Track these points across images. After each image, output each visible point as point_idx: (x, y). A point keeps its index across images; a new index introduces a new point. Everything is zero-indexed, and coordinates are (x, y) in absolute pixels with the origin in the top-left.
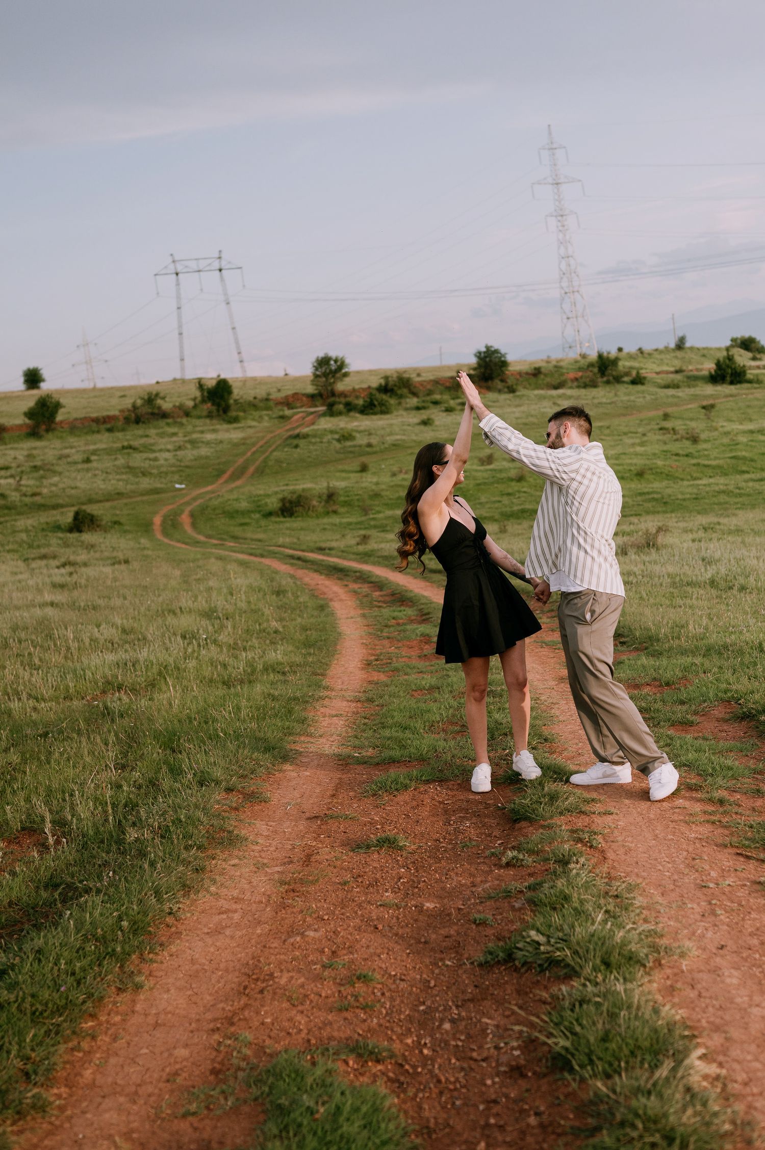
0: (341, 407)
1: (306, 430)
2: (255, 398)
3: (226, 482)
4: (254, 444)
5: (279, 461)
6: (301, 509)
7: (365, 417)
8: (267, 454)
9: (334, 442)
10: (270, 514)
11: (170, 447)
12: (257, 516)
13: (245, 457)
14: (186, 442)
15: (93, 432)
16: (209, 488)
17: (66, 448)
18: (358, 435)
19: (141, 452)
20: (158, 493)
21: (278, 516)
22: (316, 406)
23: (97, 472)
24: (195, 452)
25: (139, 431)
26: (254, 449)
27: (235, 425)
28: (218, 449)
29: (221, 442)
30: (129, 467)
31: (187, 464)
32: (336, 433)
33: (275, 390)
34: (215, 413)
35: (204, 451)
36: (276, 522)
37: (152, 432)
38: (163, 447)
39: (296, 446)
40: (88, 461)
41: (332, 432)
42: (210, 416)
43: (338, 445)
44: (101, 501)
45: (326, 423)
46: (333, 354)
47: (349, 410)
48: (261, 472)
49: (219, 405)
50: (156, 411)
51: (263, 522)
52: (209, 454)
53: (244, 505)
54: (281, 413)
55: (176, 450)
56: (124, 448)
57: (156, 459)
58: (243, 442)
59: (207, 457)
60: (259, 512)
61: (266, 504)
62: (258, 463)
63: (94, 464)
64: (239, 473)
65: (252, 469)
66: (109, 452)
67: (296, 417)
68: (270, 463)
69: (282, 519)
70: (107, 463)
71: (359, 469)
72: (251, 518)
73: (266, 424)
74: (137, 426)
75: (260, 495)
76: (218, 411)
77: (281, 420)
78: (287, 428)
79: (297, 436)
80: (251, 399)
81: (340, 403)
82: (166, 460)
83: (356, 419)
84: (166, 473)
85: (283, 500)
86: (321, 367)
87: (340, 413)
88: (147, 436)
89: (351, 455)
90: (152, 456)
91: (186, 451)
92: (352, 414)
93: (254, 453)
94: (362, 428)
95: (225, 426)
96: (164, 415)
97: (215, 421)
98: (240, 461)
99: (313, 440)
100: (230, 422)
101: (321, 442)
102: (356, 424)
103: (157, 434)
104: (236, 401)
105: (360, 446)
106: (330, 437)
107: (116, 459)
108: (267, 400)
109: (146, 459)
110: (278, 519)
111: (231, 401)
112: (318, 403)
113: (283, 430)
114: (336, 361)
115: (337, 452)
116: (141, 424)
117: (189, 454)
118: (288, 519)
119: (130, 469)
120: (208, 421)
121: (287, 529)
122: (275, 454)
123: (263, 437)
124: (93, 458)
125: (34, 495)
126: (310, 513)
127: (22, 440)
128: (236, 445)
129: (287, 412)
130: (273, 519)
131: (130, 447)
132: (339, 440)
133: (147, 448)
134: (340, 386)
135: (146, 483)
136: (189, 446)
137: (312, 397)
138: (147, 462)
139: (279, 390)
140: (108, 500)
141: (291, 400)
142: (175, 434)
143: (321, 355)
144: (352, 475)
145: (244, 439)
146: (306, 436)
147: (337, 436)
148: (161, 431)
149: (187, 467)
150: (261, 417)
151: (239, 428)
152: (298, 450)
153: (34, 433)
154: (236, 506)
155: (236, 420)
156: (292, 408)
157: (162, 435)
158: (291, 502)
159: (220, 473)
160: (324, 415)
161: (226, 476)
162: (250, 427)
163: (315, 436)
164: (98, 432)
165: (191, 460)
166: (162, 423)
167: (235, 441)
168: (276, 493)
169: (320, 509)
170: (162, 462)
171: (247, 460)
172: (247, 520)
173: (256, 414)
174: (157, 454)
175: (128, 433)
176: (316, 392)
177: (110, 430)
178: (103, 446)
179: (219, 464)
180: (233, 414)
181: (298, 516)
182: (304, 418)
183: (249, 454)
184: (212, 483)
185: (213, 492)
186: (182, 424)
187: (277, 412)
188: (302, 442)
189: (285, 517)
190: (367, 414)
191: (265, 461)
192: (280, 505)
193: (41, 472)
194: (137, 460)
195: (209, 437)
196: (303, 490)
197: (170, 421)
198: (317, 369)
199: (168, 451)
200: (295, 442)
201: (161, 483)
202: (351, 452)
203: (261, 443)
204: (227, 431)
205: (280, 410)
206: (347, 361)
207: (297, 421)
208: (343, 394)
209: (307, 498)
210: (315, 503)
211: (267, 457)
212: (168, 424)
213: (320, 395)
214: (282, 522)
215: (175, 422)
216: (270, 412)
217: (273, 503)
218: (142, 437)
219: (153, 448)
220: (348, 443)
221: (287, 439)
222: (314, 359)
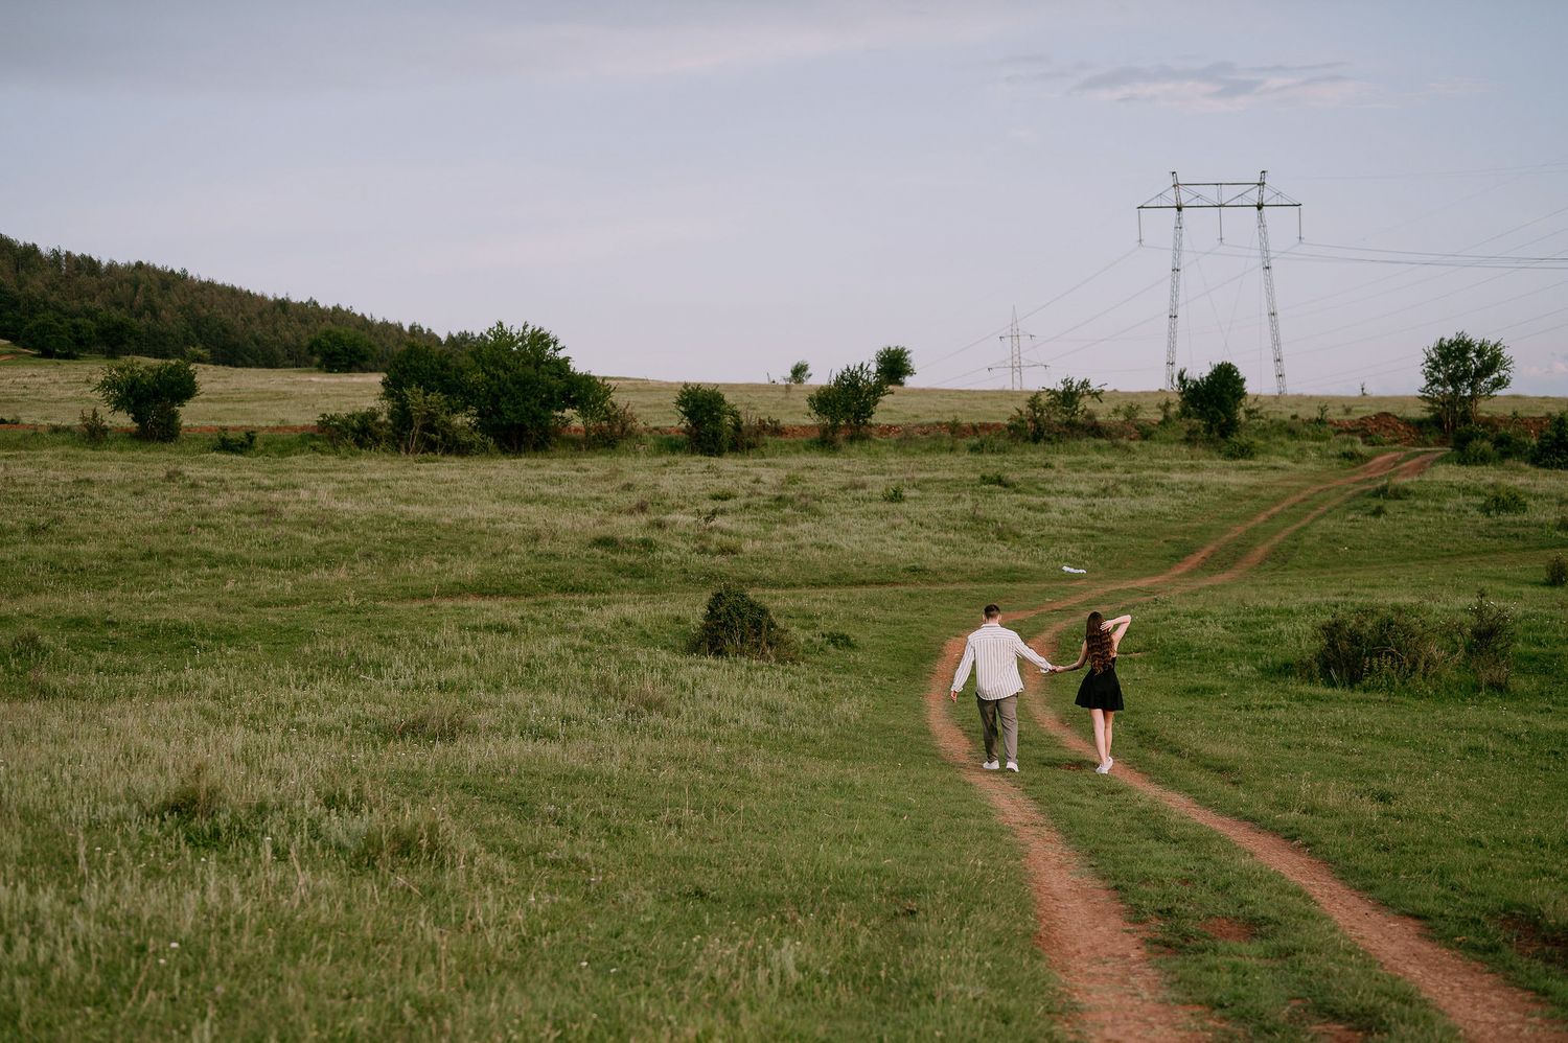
0: (1486, 445)
1: (1401, 481)
2: (1294, 417)
3: (1191, 573)
4: (1276, 501)
5: (1331, 540)
6: (1387, 663)
7: (1541, 471)
8: (1303, 523)
9: (1472, 511)
10: (1285, 669)
11: (1082, 487)
12: (1246, 668)
13: (1250, 524)
14: (1125, 482)
15: (941, 450)
16: (1144, 583)
17: (873, 473)
18: (1532, 502)
19: (1018, 492)
20: (1013, 580)
21: (1311, 679)
22: (1427, 445)
23: (897, 521)
24: (1136, 504)
25: (1035, 455)
26: (1276, 509)
27: (1242, 462)
28: (1190, 500)
29: (1201, 488)
30: (974, 518)
31: (1111, 524)
32: (1478, 493)
33: (1340, 410)
34: (1203, 434)
35: (1155, 503)
36: (1300, 698)
37: (1059, 460)
38: (1070, 486)
39: (1378, 512)
40: (896, 497)
41: (1465, 490)
42: (1190, 439)
43: (1483, 520)
44: (864, 583)
45: (1448, 474)
46: (1476, 336)
47: (1505, 455)
48: (1280, 559)
49: (1213, 419)
50: (1080, 419)
51: (1257, 695)
52: (1166, 509)
53: (1212, 632)
54: (1348, 448)
55: (1095, 496)
56: (984, 479)
57: (1044, 508)
58: (1252, 493)
59: (1160, 515)
60: (1254, 658)
61: (1278, 638)
62: (1276, 540)
63: (904, 506)
64: (1230, 557)
65: (1261, 550)
66: (949, 486)
67: (1380, 459)
68: (1308, 542)
69: (1322, 691)
70: (935, 505)
71: (1544, 576)
72: (1225, 676)
73: (1311, 466)
74: (1032, 446)
75: (1266, 610)
76: (1209, 430)
77: (1347, 462)
78: (1357, 478)
79: (1382, 492)
80: (1286, 417)
81: (1484, 437)
82: (1065, 512)
83: (1522, 472)
84: (1055, 539)
85: (1332, 631)
86: (1446, 364)
87: (1483, 459)
88: (1048, 466)
89: (1520, 544)
90: (1035, 500)
91: (1117, 500)
92: (1509, 462)
93: (1272, 517)
94: (1540, 490)
95: (1220, 462)
96: (1095, 430)
97: (1199, 451)
98: (1238, 530)
99: (1420, 503)
100: (1231, 456)
101: (1440, 510)
102: (1520, 480)
103: (1067, 465)
104: (1249, 412)
105: (1541, 526)
106: (1461, 499)
107: (956, 499)
108: (1319, 421)
109: (1022, 505)
110: (1306, 689)
111: (1241, 415)
112: (1430, 440)
113: (1352, 481)
114: (1480, 353)
115: (1480, 534)
116: (1041, 444)
117: (1122, 506)
118: (1339, 691)
119: (976, 521)
120: (1184, 449)
121: (1336, 728)
122: (1323, 522)
123: (1300, 489)
124: (907, 493)
125: (725, 551)
126: (1417, 677)
127: (798, 452)
128: (1235, 498)
129: (1361, 448)
130: (1295, 686)
131: (999, 481)
132: (1485, 509)
133: (1034, 487)
134: (1484, 408)
135: (998, 555)
136: (1126, 489)
137: (1419, 425)
138: (1023, 511)
139: (1348, 411)
140: (881, 583)
141: (1372, 427)
142: (1108, 467)
143: (1450, 335)
144: (1526, 590)
145: (1257, 487)
146: (1400, 494)
147: (1480, 501)
148: (1080, 458)
149: (1106, 530)
150: (1302, 451)
151: (1251, 467)
152: (1382, 518)
153: (825, 442)
154: (1189, 629)
155: (1245, 452)
156: (1374, 445)
157: (1076, 467)
158: (1355, 638)
159: (1181, 553)
160: (1445, 460)
161: (1196, 558)
162: (1275, 468)
163: (1424, 496)
164: (952, 450)
165: (1122, 518)
166: (1087, 443)
167: (1234, 489)
168: (1313, 609)
169: (1449, 673)
170: (1055, 515)
171: (1255, 529)
172: (1208, 680)
173: (1292, 446)
174: (1051, 500)
175: (1010, 457)
176: (1427, 415)
177: (974, 449)
178: (948, 475)
179: (1184, 532)
180: (1241, 438)
181: (1378, 688)
182: (1397, 463)
183: (1262, 518)
184: (1158, 571)
185: (1149, 592)
186: (1128, 450)
187: (1337, 445)
188: (1392, 507)
189: (1333, 685)
190: (1545, 466)
191: (1296, 537)
192: (1319, 644)
193: (788, 511)
194: (1002, 506)
195: (1176, 477)
196: (1398, 610)
197: (1102, 442)
198: (1436, 367)
199: (1078, 495)
200: (1375, 503)
201: (1033, 559)
202: (1517, 536)
203: (1292, 500)
204: (1224, 471)
205: (1345, 442)
206: (1506, 354)
207: (1383, 466)
208: (1489, 423)
209: (1408, 632)
210: (1434, 650)
211: (1305, 528)
212: (1098, 449)
213: (1437, 422)
214: (1316, 698)
215: (1116, 446)
216: (1324, 444)
217: (1301, 638)
218: (1034, 466)
219: (1048, 487)
220: (1508, 518)
221: (1354, 497)
222: (1432, 343)
